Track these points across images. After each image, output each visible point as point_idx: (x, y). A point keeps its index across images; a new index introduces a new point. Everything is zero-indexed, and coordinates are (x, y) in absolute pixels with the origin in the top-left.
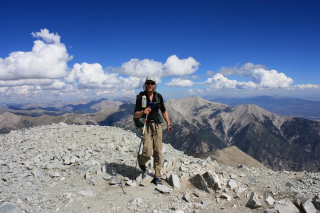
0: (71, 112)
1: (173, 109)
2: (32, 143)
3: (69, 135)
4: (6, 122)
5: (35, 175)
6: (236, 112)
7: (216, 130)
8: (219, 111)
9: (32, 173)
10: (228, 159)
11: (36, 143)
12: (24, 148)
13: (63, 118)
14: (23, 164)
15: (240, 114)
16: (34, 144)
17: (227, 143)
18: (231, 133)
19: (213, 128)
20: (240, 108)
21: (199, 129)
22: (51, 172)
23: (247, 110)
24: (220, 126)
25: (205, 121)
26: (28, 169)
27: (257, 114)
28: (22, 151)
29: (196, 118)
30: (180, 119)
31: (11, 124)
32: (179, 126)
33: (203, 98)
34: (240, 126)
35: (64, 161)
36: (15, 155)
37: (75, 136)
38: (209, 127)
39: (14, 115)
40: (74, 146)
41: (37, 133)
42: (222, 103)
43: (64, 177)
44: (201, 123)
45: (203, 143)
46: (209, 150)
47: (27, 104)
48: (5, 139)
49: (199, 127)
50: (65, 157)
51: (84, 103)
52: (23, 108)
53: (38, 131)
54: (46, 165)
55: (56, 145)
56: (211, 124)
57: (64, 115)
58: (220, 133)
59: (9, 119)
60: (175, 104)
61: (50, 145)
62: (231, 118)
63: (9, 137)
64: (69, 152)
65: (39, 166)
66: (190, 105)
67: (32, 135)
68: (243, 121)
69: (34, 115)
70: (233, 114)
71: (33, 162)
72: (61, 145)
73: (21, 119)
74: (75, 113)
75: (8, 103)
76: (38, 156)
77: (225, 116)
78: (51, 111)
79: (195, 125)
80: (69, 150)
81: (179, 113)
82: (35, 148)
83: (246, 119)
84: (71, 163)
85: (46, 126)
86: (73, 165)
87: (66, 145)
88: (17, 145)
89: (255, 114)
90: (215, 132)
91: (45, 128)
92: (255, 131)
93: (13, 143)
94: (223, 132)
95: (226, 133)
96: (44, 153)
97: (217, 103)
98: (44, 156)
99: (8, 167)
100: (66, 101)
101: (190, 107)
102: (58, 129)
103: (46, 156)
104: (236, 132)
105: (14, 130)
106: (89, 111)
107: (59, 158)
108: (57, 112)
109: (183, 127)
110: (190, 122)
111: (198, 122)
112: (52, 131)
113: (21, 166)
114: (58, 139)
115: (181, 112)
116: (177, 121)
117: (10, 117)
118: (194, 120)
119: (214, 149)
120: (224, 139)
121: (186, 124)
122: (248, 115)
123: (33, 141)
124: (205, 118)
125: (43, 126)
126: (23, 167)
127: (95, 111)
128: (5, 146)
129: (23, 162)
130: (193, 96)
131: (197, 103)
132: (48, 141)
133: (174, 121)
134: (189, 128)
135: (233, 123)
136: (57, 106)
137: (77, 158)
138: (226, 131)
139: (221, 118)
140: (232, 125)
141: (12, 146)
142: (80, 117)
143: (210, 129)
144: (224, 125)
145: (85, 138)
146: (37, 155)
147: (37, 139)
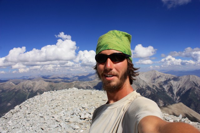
0: (77, 80)
1: (140, 78)
2: (58, 102)
3: (81, 97)
4: (41, 86)
5: (62, 127)
6: (182, 80)
7: (169, 92)
8: (170, 80)
9: (59, 125)
10: (177, 111)
11: (60, 101)
12: (53, 105)
13: (73, 84)
14: (53, 117)
15: (184, 82)
16: (59, 102)
17: (176, 100)
18: (178, 94)
19: (166, 91)
20: (184, 78)
21: (157, 91)
22: (72, 125)
23: (189, 79)
24: (171, 90)
25: (161, 86)
26: (57, 121)
27: (196, 81)
28: (52, 107)
29: (155, 84)
30: (145, 85)
31: (43, 87)
32: (144, 89)
33: (159, 71)
34: (184, 89)
35: (80, 116)
36: (48, 110)
37: (85, 98)
38: (164, 90)
39: (45, 82)
40: (86, 106)
41: (60, 94)
42: (172, 74)
43: (83, 129)
44: (158, 87)
45: (160, 100)
46: (164, 105)
47: (52, 75)
48: (41, 98)
49: (157, 90)
50: (81, 113)
51: (85, 75)
52: (50, 78)
53: (60, 93)
54: (69, 119)
55: (73, 104)
56: (165, 88)
57: (74, 82)
58: (171, 94)
59: (42, 84)
60: (141, 75)
61: (69, 104)
62: (178, 84)
63: (43, 97)
64: (83, 109)
65: (64, 119)
66: (151, 76)
67: (57, 96)
68: (186, 86)
69: (56, 82)
70: (180, 82)
71: (59, 116)
72: (77, 104)
73: (49, 84)
74: (79, 81)
75: (42, 75)
76: (63, 112)
77: (174, 83)
78: (66, 80)
79: (154, 88)
80: (83, 108)
81: (144, 81)
82: (60, 106)
83: (189, 85)
84: (85, 119)
85: (65, 90)
86: (87, 119)
87: (80, 104)
88: (49, 102)
89: (195, 81)
90: (168, 93)
91: (65, 91)
92: (196, 93)
93: (46, 101)
94: (173, 94)
95: (175, 94)
96: (66, 109)
97: (169, 74)
98: (66, 112)
99: (44, 119)
100: (75, 74)
101: (151, 77)
102: (73, 92)
103: (68, 112)
104: (182, 93)
105: (46, 92)
106: (88, 80)
107: (77, 114)
108: (69, 80)
109: (146, 90)
110: (151, 87)
111: (156, 87)
112: (70, 94)
113: (52, 118)
114: (74, 99)
115: (145, 80)
116: (143, 86)
117: (43, 83)
118: (153, 86)
119: (167, 104)
120: (173, 98)
121: (148, 88)
122: (190, 82)
123: (58, 100)
124: (161, 84)
125: (63, 90)
126: (53, 120)
127: (92, 80)
128: (41, 103)
129: (53, 115)
130: (153, 70)
131: (156, 74)
132: (68, 101)
133: (140, 86)
134: (150, 91)
135: (180, 87)
136: (69, 77)
137: (89, 114)
138: (175, 92)
139: (171, 84)
140: (179, 89)
141: (46, 103)
142: (83, 83)
143: (164, 91)
144: (173, 89)
145: (92, 100)
146: (61, 110)
147: (60, 99)
